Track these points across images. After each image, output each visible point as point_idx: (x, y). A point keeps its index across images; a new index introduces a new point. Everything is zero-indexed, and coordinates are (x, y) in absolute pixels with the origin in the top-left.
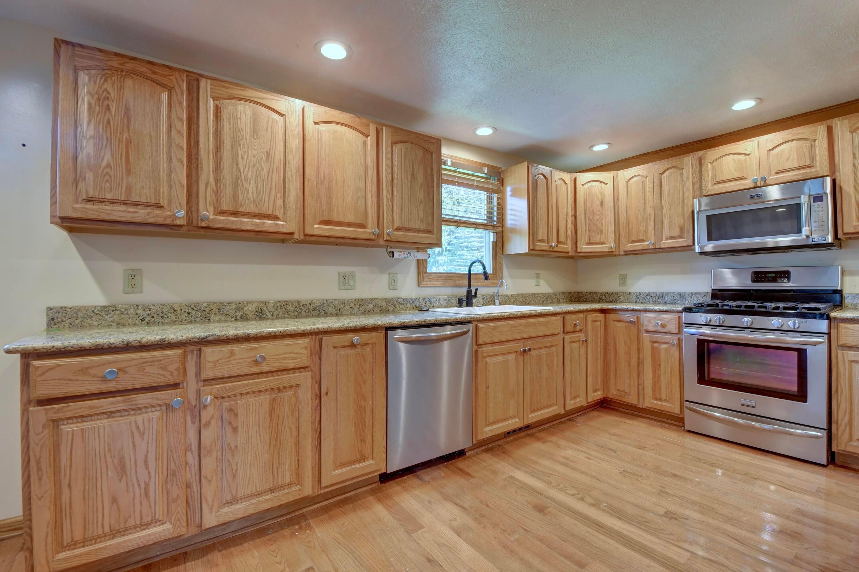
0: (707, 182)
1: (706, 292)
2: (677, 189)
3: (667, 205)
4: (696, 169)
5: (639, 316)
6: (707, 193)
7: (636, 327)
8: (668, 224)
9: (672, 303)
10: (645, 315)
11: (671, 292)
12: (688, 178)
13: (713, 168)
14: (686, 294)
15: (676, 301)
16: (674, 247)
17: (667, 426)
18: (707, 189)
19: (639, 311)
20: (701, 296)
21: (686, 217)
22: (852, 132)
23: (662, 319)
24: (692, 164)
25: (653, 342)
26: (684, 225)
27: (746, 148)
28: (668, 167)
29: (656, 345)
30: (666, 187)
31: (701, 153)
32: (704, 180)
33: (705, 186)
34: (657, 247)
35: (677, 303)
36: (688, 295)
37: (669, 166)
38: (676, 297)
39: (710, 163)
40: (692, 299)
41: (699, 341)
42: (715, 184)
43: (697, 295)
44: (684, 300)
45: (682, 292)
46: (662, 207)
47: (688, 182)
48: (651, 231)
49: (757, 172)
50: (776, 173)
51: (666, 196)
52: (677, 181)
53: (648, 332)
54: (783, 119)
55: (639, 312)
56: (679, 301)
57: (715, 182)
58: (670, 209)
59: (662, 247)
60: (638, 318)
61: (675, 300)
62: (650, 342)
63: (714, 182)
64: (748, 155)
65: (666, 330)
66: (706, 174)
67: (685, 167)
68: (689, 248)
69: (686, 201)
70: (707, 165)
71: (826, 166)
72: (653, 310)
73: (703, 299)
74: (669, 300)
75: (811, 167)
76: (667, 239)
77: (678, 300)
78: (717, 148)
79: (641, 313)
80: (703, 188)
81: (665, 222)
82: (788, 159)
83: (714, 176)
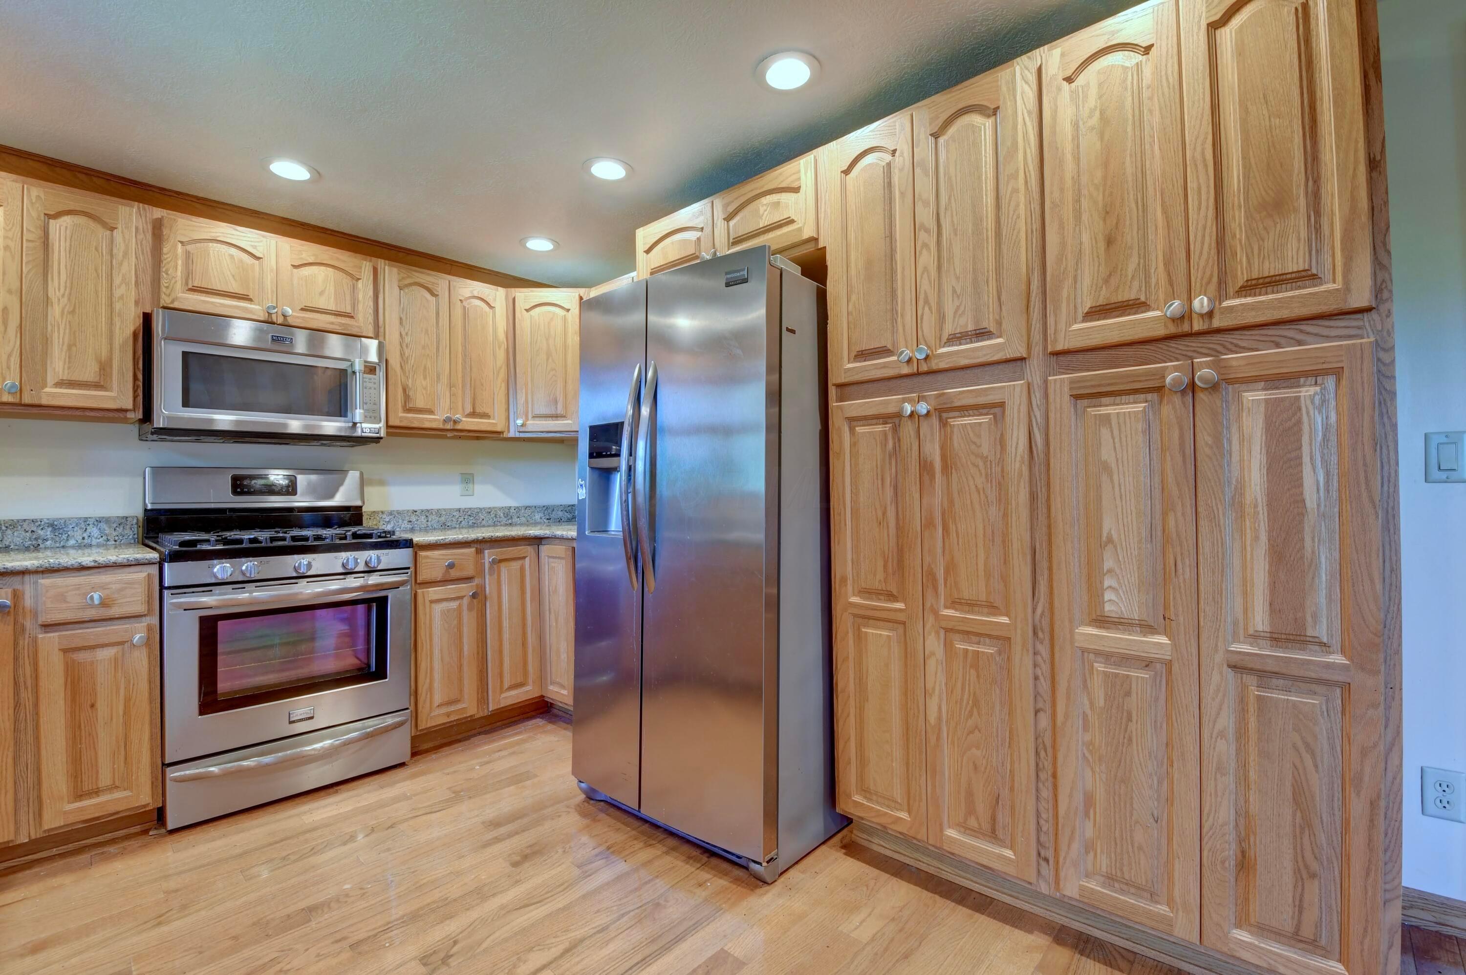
0: (173, 282)
1: (123, 518)
2: (96, 270)
3: (65, 299)
4: (144, 242)
5: (18, 587)
6: (172, 302)
7: (11, 619)
8: (65, 347)
9: (27, 549)
10: (45, 582)
11: (25, 520)
12: (126, 254)
13: (188, 255)
14: (68, 522)
15: (40, 542)
16: (77, 409)
17: (112, 849)
18: (173, 296)
19: (23, 573)
20: (110, 527)
21: (118, 341)
22: (401, 288)
23: (103, 587)
24: (137, 228)
25: (65, 651)
26: (110, 359)
27: (255, 244)
28: (72, 208)
29: (81, 656)
30: (63, 253)
31: (158, 213)
32: (167, 274)
33: (167, 287)
34: (27, 400)
35: (41, 546)
36: (77, 525)
37: (72, 206)
38: (41, 533)
39: (181, 242)
40: (85, 535)
41: (203, 620)
42: (190, 290)
43: (100, 524)
44: (65, 537)
45: (58, 519)
46: (47, 301)
47: (125, 264)
48: (10, 356)
49: (272, 296)
50: (302, 309)
51: (63, 277)
52: (96, 249)
53: (47, 627)
54: (294, 221)
55: (18, 579)
56: (48, 543)
57: (190, 286)
58: (73, 312)
59: (44, 402)
60: (17, 596)
61: (36, 539)
62: (61, 653)
63: (187, 284)
64: (258, 258)
65: (115, 611)
66: (172, 264)
67: (119, 226)
68: (121, 415)
69: (118, 306)
70: (175, 247)
71: (370, 323)
72: (76, 565)
73: (115, 534)
74: (18, 541)
75: (352, 317)
76: (60, 384)
77: (47, 540)
78: (194, 218)
79: (27, 578)
80: (164, 289)
81: (55, 341)
82: (322, 293)
83: (188, 274)
